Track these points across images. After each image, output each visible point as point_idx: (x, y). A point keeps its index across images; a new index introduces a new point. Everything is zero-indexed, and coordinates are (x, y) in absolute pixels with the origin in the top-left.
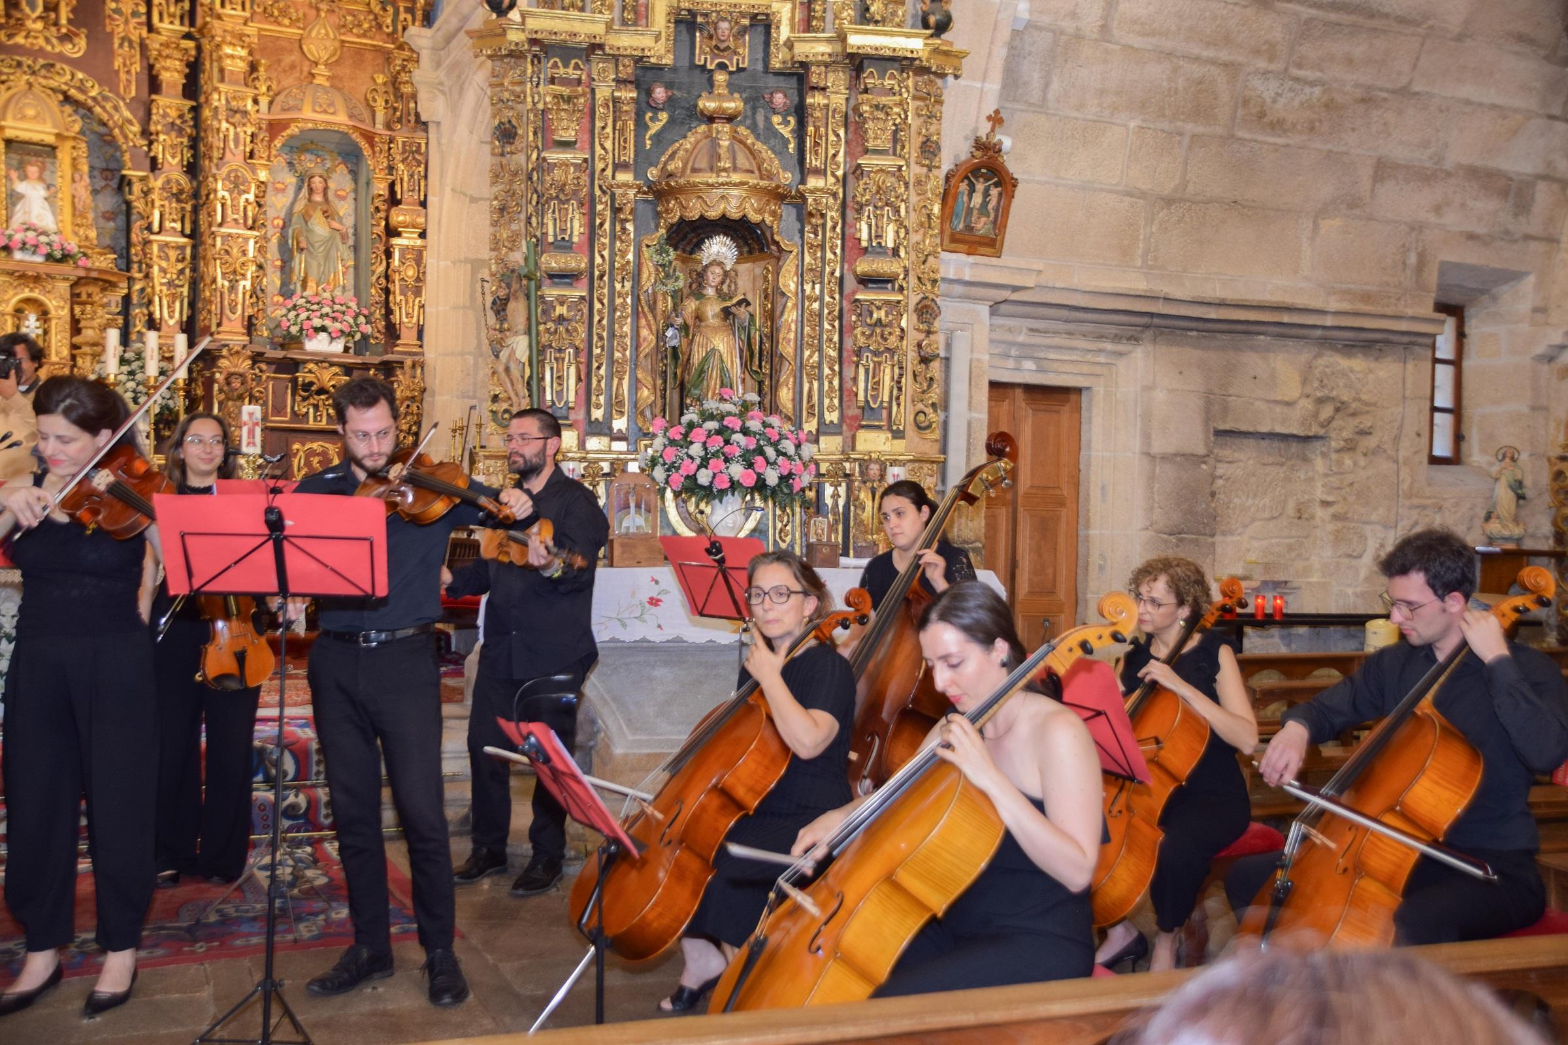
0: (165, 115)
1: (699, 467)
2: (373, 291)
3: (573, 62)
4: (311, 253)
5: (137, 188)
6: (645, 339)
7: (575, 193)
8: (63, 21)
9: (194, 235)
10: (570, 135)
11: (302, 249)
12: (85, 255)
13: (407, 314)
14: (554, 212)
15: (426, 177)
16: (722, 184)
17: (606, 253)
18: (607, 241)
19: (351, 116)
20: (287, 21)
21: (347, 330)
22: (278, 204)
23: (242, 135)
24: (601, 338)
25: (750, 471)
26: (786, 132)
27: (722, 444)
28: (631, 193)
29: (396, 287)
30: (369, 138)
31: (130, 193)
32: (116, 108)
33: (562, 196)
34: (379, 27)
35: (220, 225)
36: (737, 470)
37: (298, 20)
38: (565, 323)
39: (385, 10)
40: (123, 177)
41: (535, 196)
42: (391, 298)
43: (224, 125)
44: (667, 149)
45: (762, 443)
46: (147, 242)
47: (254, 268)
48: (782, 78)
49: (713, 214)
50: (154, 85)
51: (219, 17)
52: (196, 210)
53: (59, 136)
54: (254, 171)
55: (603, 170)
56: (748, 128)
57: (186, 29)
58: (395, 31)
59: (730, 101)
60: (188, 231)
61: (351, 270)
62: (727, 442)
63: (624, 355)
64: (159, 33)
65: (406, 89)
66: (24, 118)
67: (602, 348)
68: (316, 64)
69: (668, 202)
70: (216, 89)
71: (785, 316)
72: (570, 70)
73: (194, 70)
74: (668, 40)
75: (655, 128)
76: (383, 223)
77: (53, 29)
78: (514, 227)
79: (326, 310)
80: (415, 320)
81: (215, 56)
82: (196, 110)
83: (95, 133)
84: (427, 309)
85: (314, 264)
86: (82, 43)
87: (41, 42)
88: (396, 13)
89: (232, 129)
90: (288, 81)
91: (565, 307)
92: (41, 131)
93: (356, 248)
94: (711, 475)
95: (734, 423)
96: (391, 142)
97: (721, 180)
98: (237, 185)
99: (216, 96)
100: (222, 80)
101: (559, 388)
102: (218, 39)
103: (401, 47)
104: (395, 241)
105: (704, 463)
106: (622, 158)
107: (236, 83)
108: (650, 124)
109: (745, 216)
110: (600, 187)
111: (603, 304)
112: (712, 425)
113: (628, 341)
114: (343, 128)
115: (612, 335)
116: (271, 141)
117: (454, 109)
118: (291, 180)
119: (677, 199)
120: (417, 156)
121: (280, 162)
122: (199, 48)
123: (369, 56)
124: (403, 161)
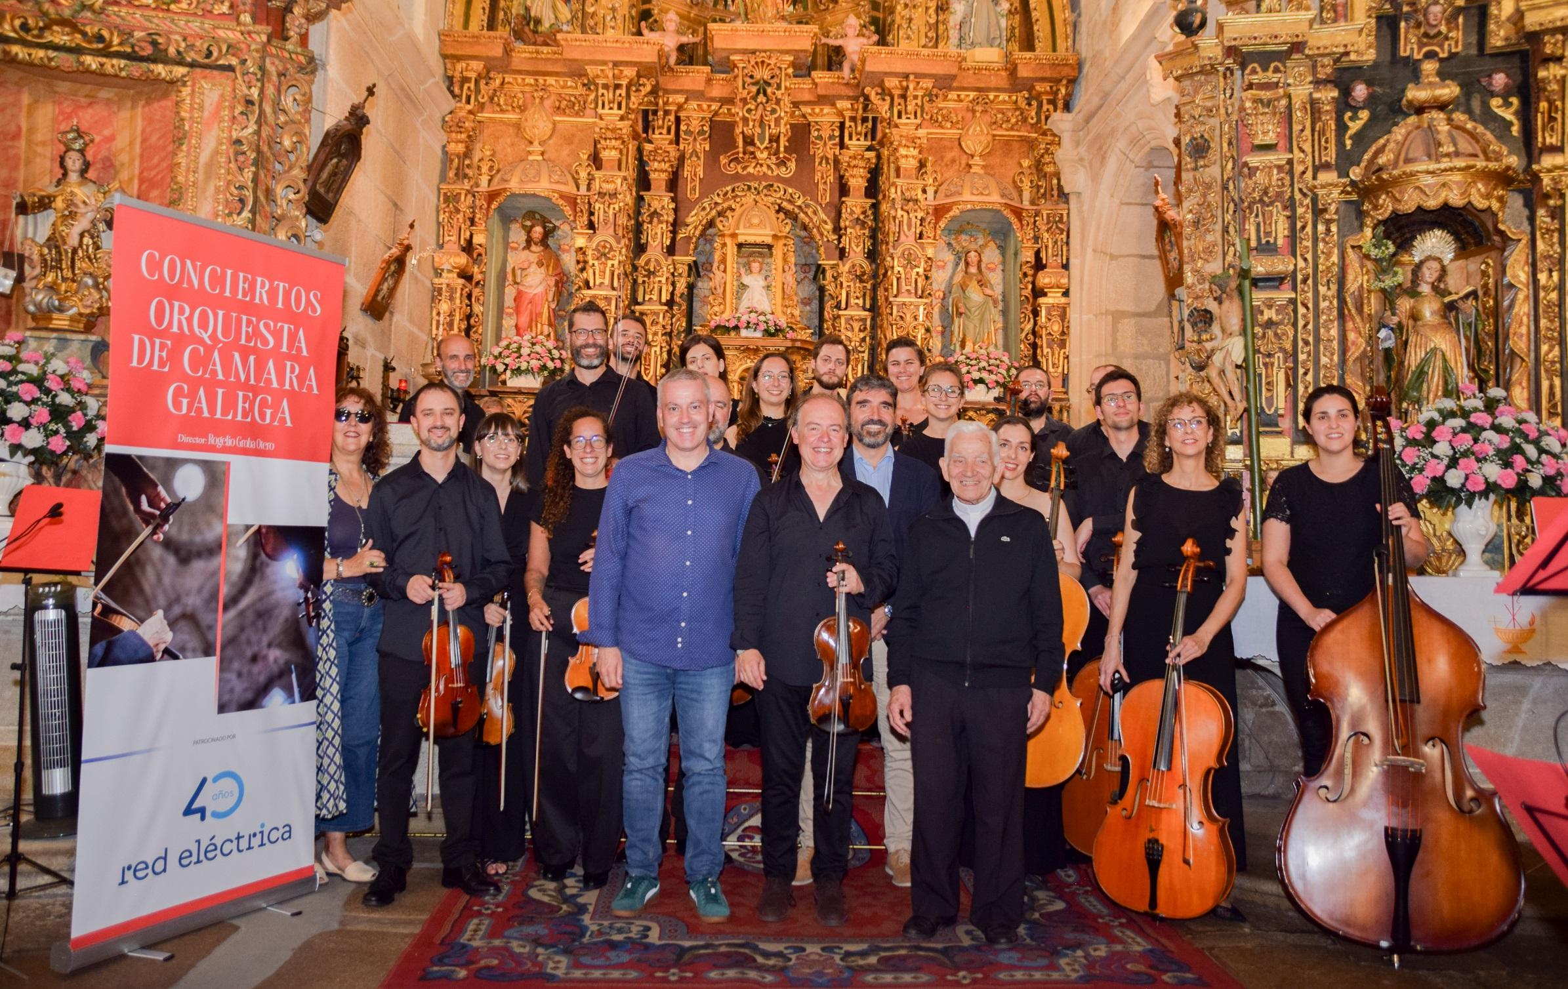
0: (852, 212)
1: (1448, 467)
2: (1022, 347)
3: (1272, 65)
4: (968, 317)
5: (829, 274)
6: (1353, 343)
7: (1279, 195)
8: (782, 149)
9: (874, 309)
10: (1270, 139)
11: (961, 314)
12: (791, 328)
13: (1054, 365)
14: (1257, 216)
15: (1067, 243)
16: (1445, 170)
17: (1309, 256)
18: (1309, 244)
19: (1003, 196)
20: (949, 125)
21: (1001, 381)
22: (940, 278)
23: (914, 220)
24: (1306, 343)
25: (1509, 470)
26: (1508, 115)
27: (1472, 442)
28: (1335, 194)
29: (1044, 342)
30: (1018, 212)
31: (824, 279)
32: (815, 213)
33: (1266, 199)
34: (1025, 120)
35: (896, 296)
36: (1493, 471)
37: (957, 122)
38: (1273, 328)
39: (1029, 104)
40: (819, 266)
41: (1232, 205)
42: (1039, 351)
43: (900, 212)
44: (1370, 147)
45: (1518, 440)
46: (837, 318)
47: (923, 331)
48: (1500, 59)
49: (1432, 203)
50: (843, 189)
51: (897, 126)
52: (874, 288)
53: (775, 237)
54: (923, 249)
55: (1304, 173)
56: (1464, 113)
57: (869, 143)
58: (1039, 121)
59: (1443, 87)
60: (868, 306)
61: (1000, 332)
62: (1476, 440)
63: (1331, 360)
64: (848, 148)
65: (1049, 169)
66: (751, 226)
67: (1309, 354)
68: (972, 156)
69: (1377, 198)
70: (894, 184)
71: (1516, 310)
72: (1270, 73)
73: (874, 175)
74: (1368, 35)
75: (1354, 127)
76: (1030, 286)
77: (774, 158)
78: (1210, 238)
79: (983, 364)
80: (1060, 369)
81: (892, 159)
82: (875, 207)
83: (798, 236)
84: (1071, 358)
85: (971, 326)
86: (792, 165)
87: (765, 169)
88: (1040, 105)
89: (905, 214)
90: (950, 173)
91: (1273, 310)
92: (760, 234)
93: (1005, 313)
94: (1463, 476)
95: (1482, 419)
96: (1036, 215)
97: (1442, 166)
98: (910, 261)
99: (893, 190)
100: (898, 176)
101: (1269, 394)
102: (896, 143)
103: (1044, 134)
104: (1041, 300)
105: (1453, 463)
106: (1324, 159)
107: (909, 177)
108: (1350, 124)
109: (1470, 203)
110: (1300, 190)
111: (1307, 308)
112: (1459, 422)
113: (1335, 344)
114: (998, 207)
115: (1317, 340)
116: (936, 223)
117: (1095, 178)
118: (949, 257)
119: (1387, 193)
120: (1061, 225)
121: (941, 243)
122: (879, 157)
123: (1016, 146)
124: (1047, 231)
